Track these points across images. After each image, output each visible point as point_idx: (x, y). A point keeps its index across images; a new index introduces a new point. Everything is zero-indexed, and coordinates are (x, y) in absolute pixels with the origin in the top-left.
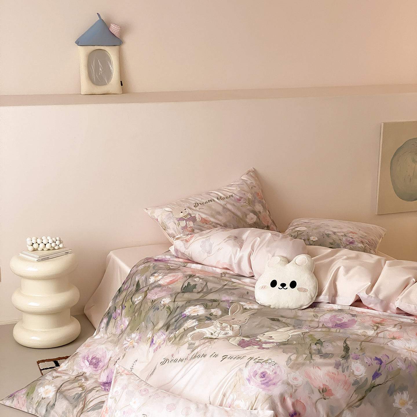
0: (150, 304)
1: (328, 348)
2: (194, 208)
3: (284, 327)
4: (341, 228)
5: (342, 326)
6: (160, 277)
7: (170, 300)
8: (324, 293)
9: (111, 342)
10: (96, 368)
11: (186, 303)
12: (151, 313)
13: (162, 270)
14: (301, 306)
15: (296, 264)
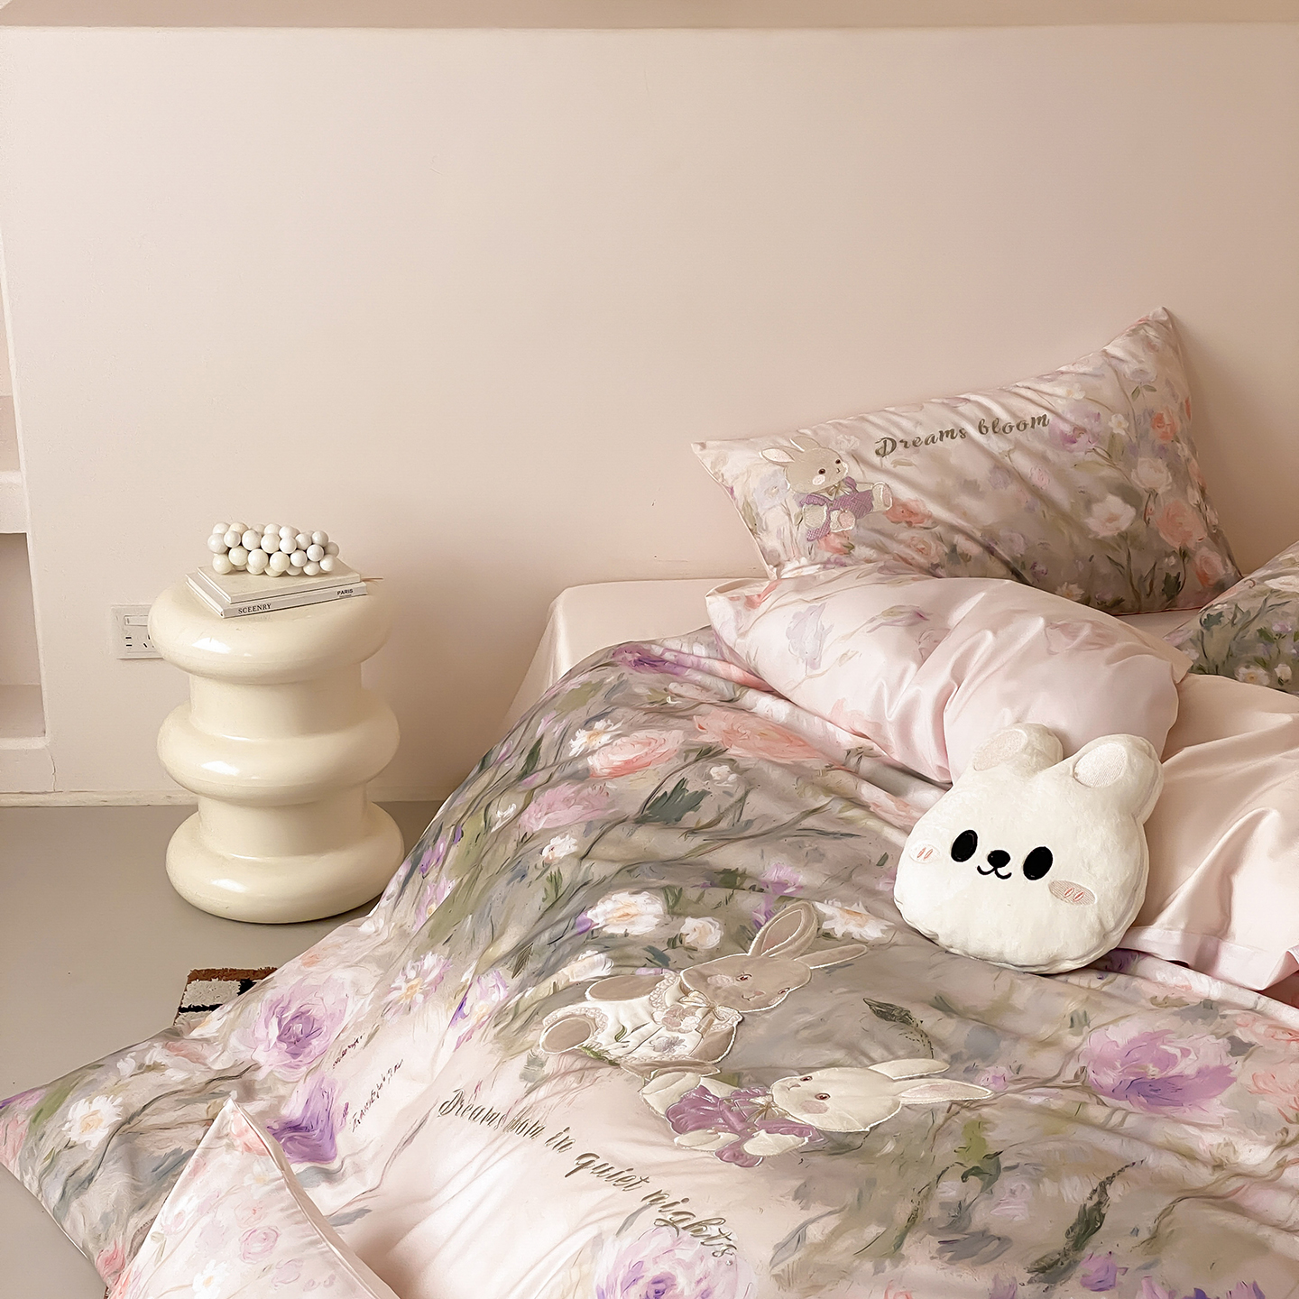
0: (511, 849)
1: (1006, 1208)
2: (876, 460)
5: (1157, 1090)
6: (605, 739)
7: (574, 849)
8: (1164, 918)
9: (382, 961)
10: (294, 1058)
11: (620, 872)
12: (500, 887)
13: (630, 706)
14: (1053, 961)
15: (1075, 775)
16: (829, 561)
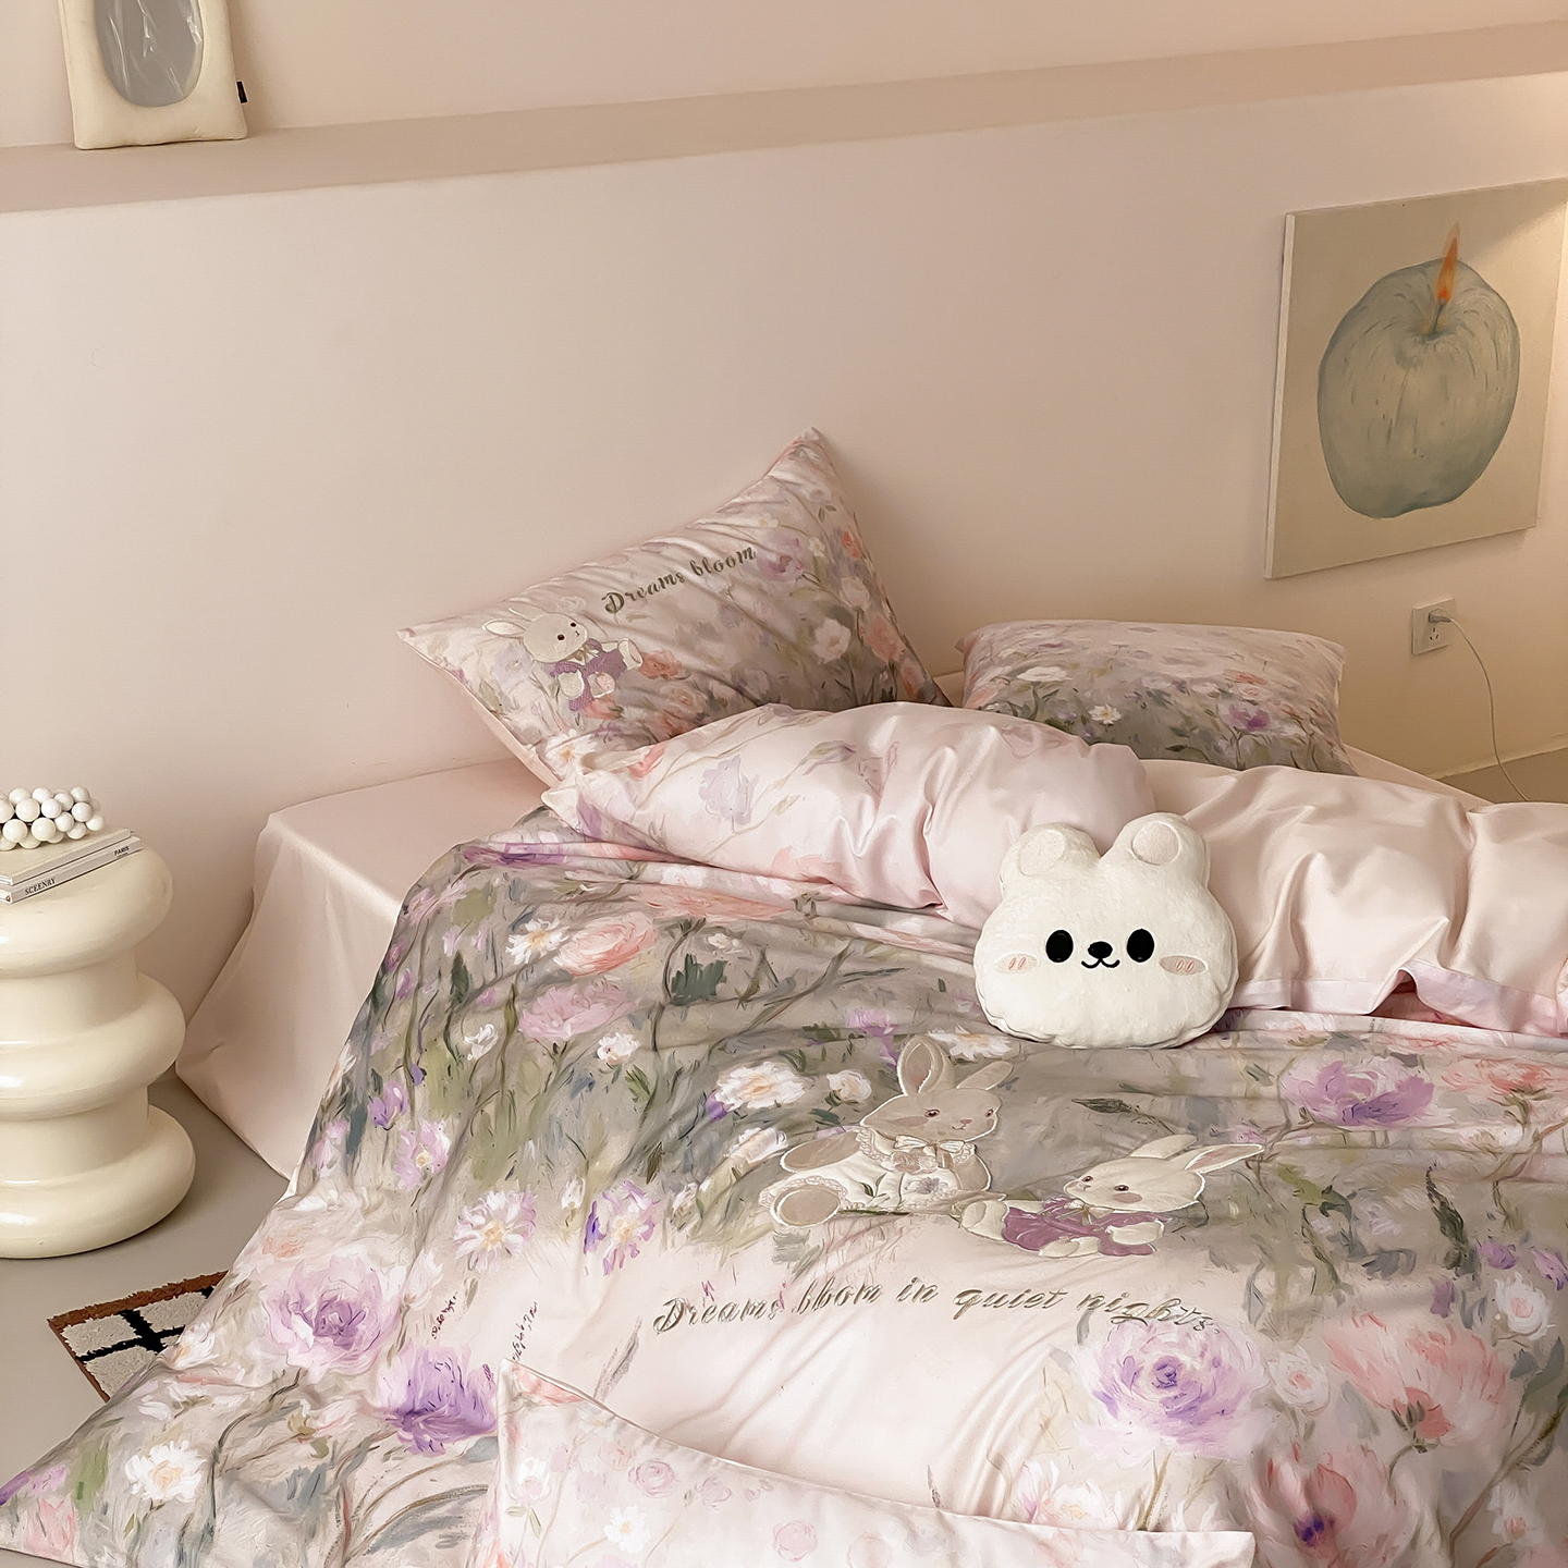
0: (545, 1062)
1: (1380, 1227)
2: (610, 617)
3: (1155, 1136)
4: (1199, 664)
5: (1378, 1110)
6: (556, 938)
7: (636, 1044)
8: (1261, 969)
9: (388, 1226)
10: (348, 1349)
11: (710, 1052)
12: (561, 1103)
13: (550, 902)
14: (1182, 1032)
15: (1140, 858)
16: (601, 728)
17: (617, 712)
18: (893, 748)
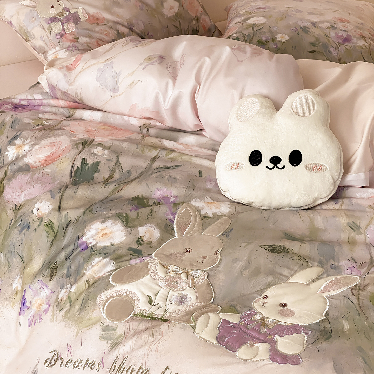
0: (10, 213)
6: (27, 148)
7: (51, 207)
8: (354, 167)
11: (84, 212)
12: (15, 235)
13: (28, 130)
14: (315, 201)
15: (296, 113)
16: (69, 46)
17: (76, 39)
18: (183, 57)
